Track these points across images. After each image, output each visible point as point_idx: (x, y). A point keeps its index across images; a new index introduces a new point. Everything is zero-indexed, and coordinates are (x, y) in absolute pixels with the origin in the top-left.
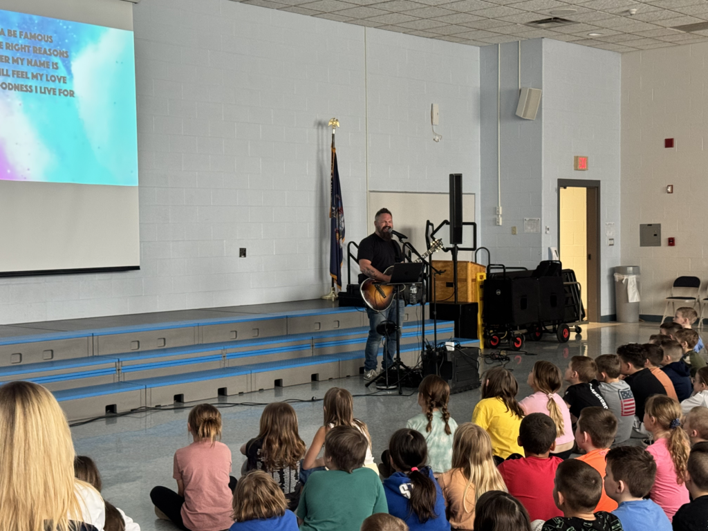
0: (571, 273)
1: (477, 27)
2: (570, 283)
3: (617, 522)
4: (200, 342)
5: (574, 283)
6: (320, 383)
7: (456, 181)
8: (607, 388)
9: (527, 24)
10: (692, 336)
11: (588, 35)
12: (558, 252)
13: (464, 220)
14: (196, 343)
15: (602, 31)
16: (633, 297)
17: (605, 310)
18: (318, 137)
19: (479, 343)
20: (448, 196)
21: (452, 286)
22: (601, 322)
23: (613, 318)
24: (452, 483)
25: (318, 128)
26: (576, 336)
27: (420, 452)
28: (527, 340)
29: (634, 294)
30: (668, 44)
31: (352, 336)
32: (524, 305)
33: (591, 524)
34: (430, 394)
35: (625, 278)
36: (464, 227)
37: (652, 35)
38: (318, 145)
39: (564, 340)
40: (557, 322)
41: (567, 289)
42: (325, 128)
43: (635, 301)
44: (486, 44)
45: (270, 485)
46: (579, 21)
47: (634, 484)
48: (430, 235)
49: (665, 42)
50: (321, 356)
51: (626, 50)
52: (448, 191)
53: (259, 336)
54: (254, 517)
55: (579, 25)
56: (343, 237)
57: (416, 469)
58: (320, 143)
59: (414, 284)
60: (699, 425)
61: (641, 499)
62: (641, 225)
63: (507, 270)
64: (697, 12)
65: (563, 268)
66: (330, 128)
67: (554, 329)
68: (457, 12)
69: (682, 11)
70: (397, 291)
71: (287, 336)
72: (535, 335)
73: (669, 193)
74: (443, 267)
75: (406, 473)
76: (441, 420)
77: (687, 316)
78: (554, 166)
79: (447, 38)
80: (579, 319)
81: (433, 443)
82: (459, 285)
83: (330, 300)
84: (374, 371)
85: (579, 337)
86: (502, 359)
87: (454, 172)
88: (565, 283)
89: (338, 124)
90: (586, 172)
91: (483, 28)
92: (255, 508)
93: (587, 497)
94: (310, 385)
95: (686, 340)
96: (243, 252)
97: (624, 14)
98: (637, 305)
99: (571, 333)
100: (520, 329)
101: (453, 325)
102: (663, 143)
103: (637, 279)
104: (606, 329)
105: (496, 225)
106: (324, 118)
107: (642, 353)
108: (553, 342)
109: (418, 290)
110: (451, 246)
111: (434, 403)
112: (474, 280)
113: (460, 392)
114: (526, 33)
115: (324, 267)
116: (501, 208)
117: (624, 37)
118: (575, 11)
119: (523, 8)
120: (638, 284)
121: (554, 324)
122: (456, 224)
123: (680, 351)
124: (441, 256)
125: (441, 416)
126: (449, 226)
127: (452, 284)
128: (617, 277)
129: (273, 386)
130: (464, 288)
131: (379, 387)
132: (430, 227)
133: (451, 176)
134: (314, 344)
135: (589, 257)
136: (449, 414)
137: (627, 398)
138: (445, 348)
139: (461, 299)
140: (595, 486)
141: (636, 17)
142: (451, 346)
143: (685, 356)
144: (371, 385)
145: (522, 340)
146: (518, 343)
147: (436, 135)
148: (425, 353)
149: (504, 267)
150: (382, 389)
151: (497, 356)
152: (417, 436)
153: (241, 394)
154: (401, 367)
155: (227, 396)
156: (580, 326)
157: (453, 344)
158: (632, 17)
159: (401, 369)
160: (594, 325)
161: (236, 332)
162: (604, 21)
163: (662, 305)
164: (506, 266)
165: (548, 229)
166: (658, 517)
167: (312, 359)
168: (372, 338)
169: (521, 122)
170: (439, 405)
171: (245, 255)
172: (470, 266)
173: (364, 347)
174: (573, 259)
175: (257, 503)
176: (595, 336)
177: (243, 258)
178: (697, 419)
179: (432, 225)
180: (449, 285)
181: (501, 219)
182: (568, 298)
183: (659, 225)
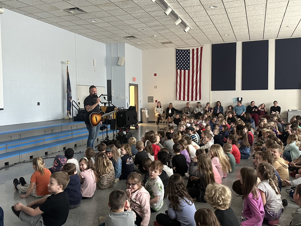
4: (33, 135)
6: (78, 147)
9: (124, 37)
12: (129, 104)
15: (142, 42)
16: (147, 116)
17: (140, 120)
18: (62, 67)
23: (142, 122)
25: (62, 64)
35: (145, 111)
42: (64, 64)
44: (108, 43)
46: (138, 38)
53: (53, 132)
56: (71, 99)
62: (148, 97)
66: (66, 64)
68: (106, 31)
71: (62, 132)
73: (155, 88)
83: (67, 119)
89: (69, 62)
90: (135, 82)
94: (74, 148)
96: (39, 104)
97: (152, 37)
98: (148, 118)
101: (110, 126)
102: (154, 75)
106: (64, 61)
116: (113, 91)
120: (148, 113)
121: (134, 124)
128: (143, 111)
129: (63, 149)
133: (108, 80)
134: (73, 134)
135: (135, 105)
146: (127, 130)
147: (95, 69)
153: (53, 153)
155: (48, 154)
165: (127, 97)
169: (119, 67)
177: (38, 106)
181: (113, 94)
183: (153, 97)
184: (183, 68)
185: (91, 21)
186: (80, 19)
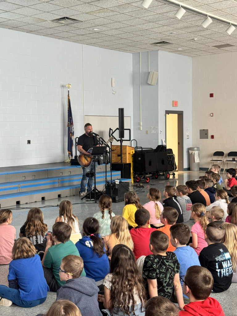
0: (171, 150)
1: (131, 45)
2: (170, 154)
3: (175, 256)
4: (9, 181)
5: (172, 154)
6: (62, 198)
7: (121, 111)
8: (181, 198)
9: (151, 44)
10: (218, 177)
11: (177, 49)
12: (166, 142)
13: (125, 128)
14: (7, 182)
15: (183, 47)
16: (197, 160)
17: (186, 166)
19: (131, 181)
20: (118, 117)
21: (120, 156)
22: (184, 171)
23: (189, 169)
24: (109, 241)
25: (62, 88)
26: (173, 177)
27: (95, 228)
28: (152, 179)
29: (197, 159)
30: (211, 53)
31: (76, 178)
32: (150, 164)
33: (165, 257)
34: (103, 203)
35: (194, 152)
36: (125, 131)
37: (204, 50)
38: (62, 95)
39: (167, 178)
40: (164, 171)
41: (169, 157)
42: (65, 88)
43: (197, 162)
44: (135, 53)
45: (29, 243)
46: (173, 43)
47: (181, 239)
48: (111, 135)
49: (210, 52)
50: (63, 187)
51: (194, 56)
52: (118, 116)
53: (35, 179)
54: (21, 257)
55: (173, 45)
56: (73, 135)
57: (93, 235)
58: (63, 95)
59: (102, 156)
60: (215, 214)
61: (185, 245)
62: (200, 130)
63: (143, 149)
64: (222, 40)
65: (167, 148)
66: (67, 88)
67: (163, 174)
68: (121, 39)
69: (216, 40)
70: (94, 159)
71: (48, 178)
72: (156, 176)
73: (212, 116)
74: (116, 148)
75: (89, 236)
76: (108, 214)
77: (216, 168)
78: (164, 105)
79: (118, 49)
80: (174, 170)
81: (105, 223)
82: (123, 156)
83: (68, 162)
84: (84, 193)
85: (174, 177)
86: (141, 187)
87: (120, 108)
88: (168, 155)
89: (70, 86)
90: (177, 107)
91: (133, 45)
92: (21, 253)
93: (162, 246)
94: (57, 199)
95: (215, 178)
96: (29, 142)
97: (192, 40)
98: (198, 164)
99: (170, 176)
100: (149, 174)
101: (120, 173)
102: (209, 95)
103: (198, 152)
104: (186, 174)
105: (139, 130)
106: (64, 84)
107: (196, 184)
108: (163, 180)
109: (104, 158)
110: (120, 139)
111: (105, 206)
112: (129, 154)
113: (121, 201)
114: (152, 48)
115: (65, 148)
116: (141, 123)
117: (192, 50)
118: (171, 39)
119: (149, 37)
120: (199, 154)
121: (163, 172)
122: (121, 129)
123: (212, 183)
124: (116, 143)
125: (108, 212)
126: (118, 130)
127: (120, 155)
128: (190, 152)
129: (41, 200)
130: (125, 157)
131: (87, 200)
132: (111, 131)
133: (119, 109)
134: (60, 182)
135: (179, 143)
136: (111, 211)
137: (189, 203)
138: (115, 183)
139: (124, 162)
140: (165, 242)
141: (197, 42)
142: (117, 182)
143: (214, 185)
144: (83, 199)
145: (150, 179)
146: (148, 180)
147: (114, 91)
148: (106, 185)
149: (142, 148)
150: (88, 201)
151: (139, 186)
152: (95, 221)
153: (27, 203)
154: (97, 191)
155: (20, 204)
156: (174, 173)
157: (118, 181)
158: (195, 42)
159: (97, 192)
160: (181, 172)
161: (25, 177)
162: (184, 43)
163: (208, 163)
164: (143, 147)
165: (161, 132)
166: (192, 253)
167: (59, 188)
168: (83, 179)
169: (149, 86)
170: (107, 207)
171: (30, 143)
172: (127, 147)
173: (80, 183)
174: (172, 144)
175: (22, 251)
176: (181, 177)
178: (214, 211)
179: (112, 130)
180: (119, 156)
181: (141, 127)
182: (169, 161)
183: (208, 130)
185: (93, 29)
186: (77, 29)
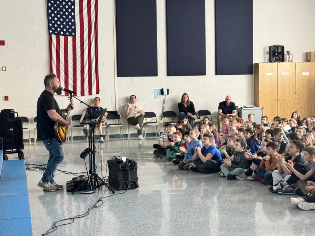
73: (4, 71)
184: (62, 33)
